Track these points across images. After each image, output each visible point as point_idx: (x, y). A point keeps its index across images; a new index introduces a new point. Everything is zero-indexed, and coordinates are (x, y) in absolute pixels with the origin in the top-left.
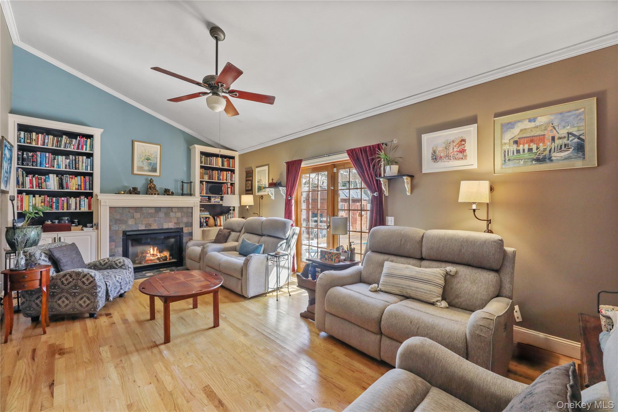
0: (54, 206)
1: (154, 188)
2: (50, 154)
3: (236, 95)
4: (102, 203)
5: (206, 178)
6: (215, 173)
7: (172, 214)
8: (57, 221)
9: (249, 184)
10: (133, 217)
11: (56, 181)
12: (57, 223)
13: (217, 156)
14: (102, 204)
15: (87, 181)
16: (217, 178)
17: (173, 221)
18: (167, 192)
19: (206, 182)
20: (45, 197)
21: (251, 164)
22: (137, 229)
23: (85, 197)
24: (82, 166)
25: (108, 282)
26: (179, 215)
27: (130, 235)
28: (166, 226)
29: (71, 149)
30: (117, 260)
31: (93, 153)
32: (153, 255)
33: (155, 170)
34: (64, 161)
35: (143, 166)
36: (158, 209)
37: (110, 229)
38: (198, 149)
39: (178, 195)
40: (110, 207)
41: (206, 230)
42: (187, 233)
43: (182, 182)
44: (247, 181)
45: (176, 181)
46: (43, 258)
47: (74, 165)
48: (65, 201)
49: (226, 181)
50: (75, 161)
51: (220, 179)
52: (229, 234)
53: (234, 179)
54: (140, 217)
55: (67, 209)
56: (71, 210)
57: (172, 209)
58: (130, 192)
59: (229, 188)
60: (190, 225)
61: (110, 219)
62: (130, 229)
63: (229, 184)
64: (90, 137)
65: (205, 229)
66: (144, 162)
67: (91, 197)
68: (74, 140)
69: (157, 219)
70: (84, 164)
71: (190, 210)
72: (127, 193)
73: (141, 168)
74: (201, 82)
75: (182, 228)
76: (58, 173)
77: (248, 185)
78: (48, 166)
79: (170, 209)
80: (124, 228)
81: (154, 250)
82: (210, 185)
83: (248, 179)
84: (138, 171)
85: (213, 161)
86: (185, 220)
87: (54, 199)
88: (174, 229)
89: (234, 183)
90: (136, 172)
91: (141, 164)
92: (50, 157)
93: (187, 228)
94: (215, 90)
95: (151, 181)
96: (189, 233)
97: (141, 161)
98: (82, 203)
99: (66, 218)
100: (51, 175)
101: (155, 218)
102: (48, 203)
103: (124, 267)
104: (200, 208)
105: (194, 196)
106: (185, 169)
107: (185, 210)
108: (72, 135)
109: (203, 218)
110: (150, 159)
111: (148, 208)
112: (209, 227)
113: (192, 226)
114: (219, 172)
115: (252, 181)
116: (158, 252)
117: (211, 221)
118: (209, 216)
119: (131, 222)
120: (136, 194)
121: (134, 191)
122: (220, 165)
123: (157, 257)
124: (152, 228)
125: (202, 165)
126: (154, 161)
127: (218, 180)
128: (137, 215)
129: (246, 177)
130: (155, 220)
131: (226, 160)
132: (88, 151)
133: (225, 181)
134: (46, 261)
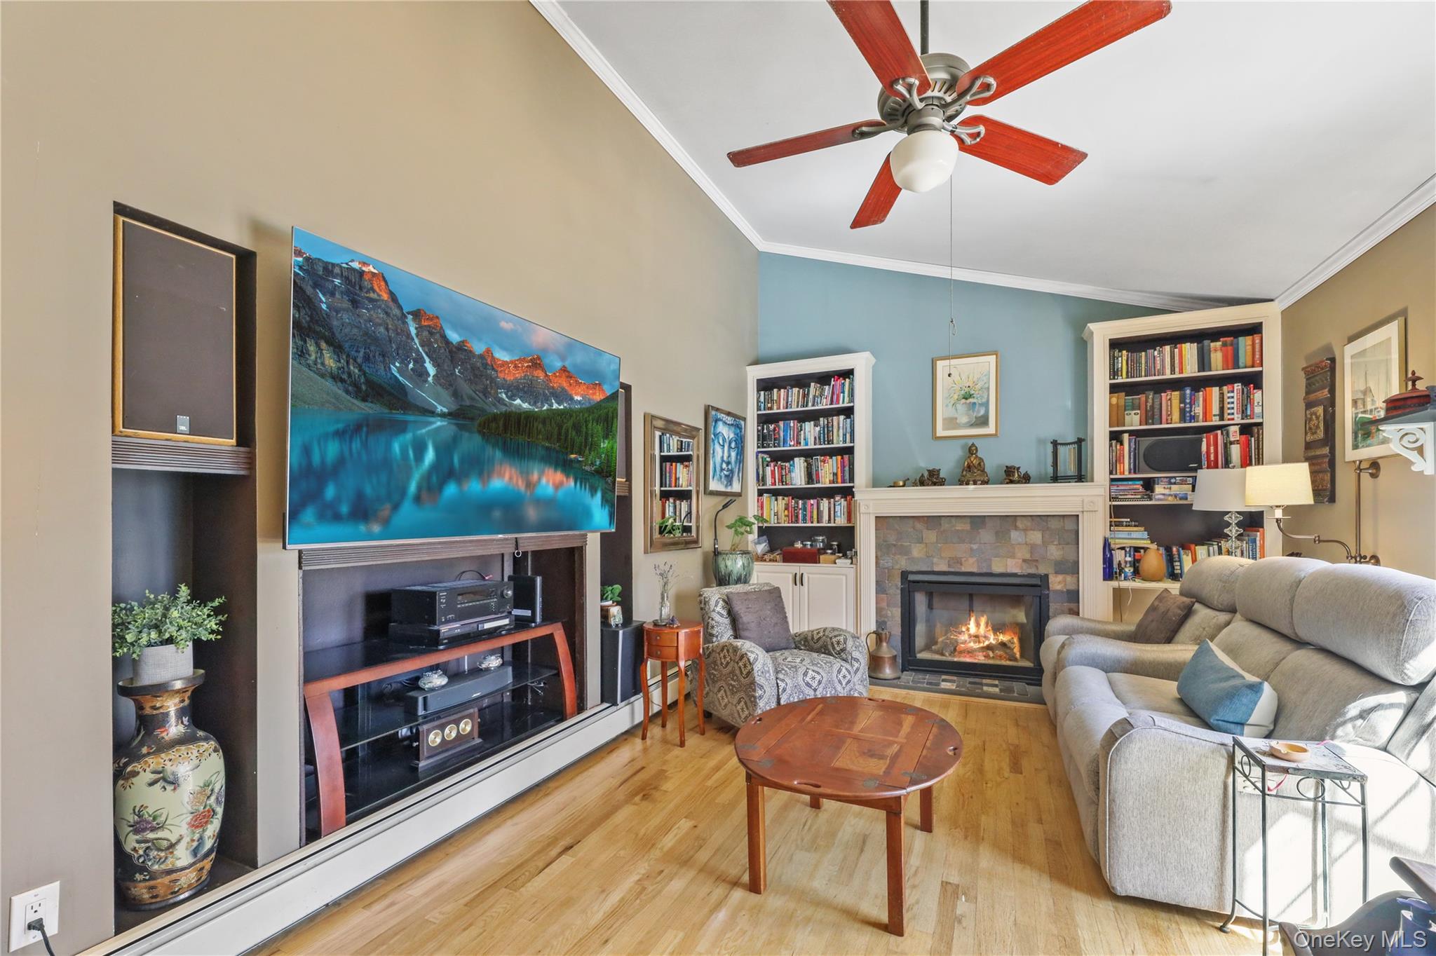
0: (800, 516)
1: (980, 466)
2: (796, 421)
3: (987, 87)
4: (863, 509)
5: (1133, 421)
6: (1172, 400)
7: (1014, 535)
8: (809, 543)
9: (1318, 418)
10: (920, 541)
11: (803, 468)
12: (809, 547)
13: (1176, 339)
14: (861, 511)
15: (845, 464)
16: (1176, 415)
17: (1019, 555)
18: (1011, 476)
19: (1131, 433)
20: (789, 500)
21: (1324, 335)
22: (929, 569)
23: (842, 498)
24: (838, 435)
25: (783, 680)
26: (1036, 537)
27: (918, 582)
28: (997, 568)
29: (824, 404)
30: (835, 636)
31: (853, 406)
32: (977, 637)
33: (983, 421)
34: (812, 431)
35: (956, 416)
36: (978, 521)
37: (877, 563)
38: (1102, 332)
39: (1041, 480)
40: (876, 517)
41: (1126, 590)
42: (1062, 592)
43: (1055, 444)
44: (1309, 405)
45: (1041, 442)
46: (719, 609)
47: (826, 436)
48: (815, 507)
49: (1222, 418)
50: (828, 427)
51: (1193, 418)
52: (1188, 613)
53: (1258, 410)
54: (935, 541)
55: (818, 522)
56: (822, 522)
57: (1015, 521)
58: (922, 483)
59: (1232, 443)
60: (1072, 568)
61: (876, 543)
62: (915, 568)
63: (1234, 430)
64: (848, 374)
65: (1124, 584)
66: (959, 406)
67: (850, 497)
68: (827, 387)
69: (975, 547)
70: (841, 431)
71: (1069, 525)
72: (915, 484)
73: (951, 422)
74: (877, 117)
75: (1047, 576)
76: (808, 454)
77: (1315, 422)
78: (792, 443)
79: (1008, 521)
80: (903, 564)
81: (978, 625)
82: (1146, 442)
83: (1312, 397)
84: (944, 429)
85: (1163, 361)
86: (1055, 552)
87: (800, 502)
88: (1023, 576)
89: (1260, 424)
90: (940, 432)
91: (951, 412)
92: (796, 426)
93: (1060, 578)
94: (913, 121)
95: (972, 450)
96: (1069, 592)
97: (950, 405)
98: (838, 508)
99: (821, 538)
100: (796, 460)
101: (970, 543)
102: (793, 510)
103: (844, 656)
104: (1111, 517)
105: (1092, 480)
106: (1069, 404)
107: (1054, 524)
108: (823, 379)
109: (1123, 548)
110: (971, 396)
111: (953, 520)
112: (1144, 580)
113: (1078, 573)
114: (1188, 392)
115: (1331, 403)
116: (990, 628)
117: (1154, 559)
118: (1146, 543)
119: (917, 551)
120: (935, 484)
121: (932, 479)
122: (1191, 369)
123: (987, 643)
124: (963, 569)
125: (1120, 380)
126: (982, 397)
127: (1183, 419)
128: (931, 536)
129: (1308, 393)
130: (971, 549)
131: (1219, 344)
132: (846, 405)
133: (1216, 421)
134: (722, 615)
